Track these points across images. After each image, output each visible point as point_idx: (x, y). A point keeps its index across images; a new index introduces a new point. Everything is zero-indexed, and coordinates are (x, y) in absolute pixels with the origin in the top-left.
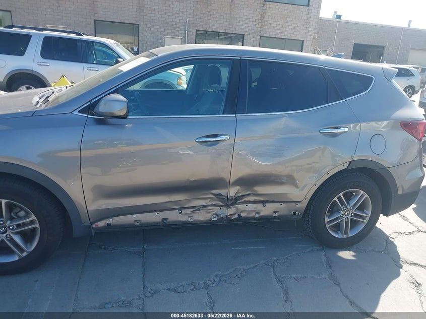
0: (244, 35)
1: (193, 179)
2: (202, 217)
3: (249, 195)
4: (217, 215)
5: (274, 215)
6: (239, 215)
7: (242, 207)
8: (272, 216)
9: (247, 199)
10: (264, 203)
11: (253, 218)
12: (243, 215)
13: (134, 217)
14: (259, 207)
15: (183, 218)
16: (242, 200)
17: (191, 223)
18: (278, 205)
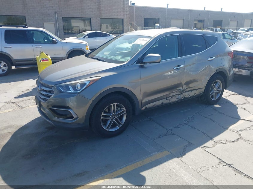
0: (90, 18)
1: (173, 84)
2: (173, 100)
3: (187, 88)
4: (178, 98)
5: (195, 95)
6: (184, 97)
7: (185, 94)
8: (194, 96)
11: (188, 98)
12: (185, 97)
13: (154, 103)
14: (190, 92)
15: (168, 102)
16: (186, 91)
17: (170, 103)
18: (195, 91)
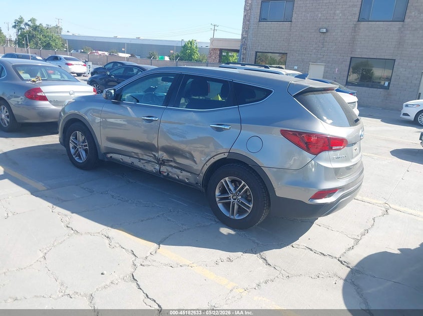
4: (155, 169)
5: (187, 181)
6: (168, 174)
7: (168, 168)
9: (171, 164)
10: (182, 170)
11: (175, 179)
12: (170, 174)
13: (121, 157)
15: (141, 165)
16: (169, 164)
18: (188, 174)
